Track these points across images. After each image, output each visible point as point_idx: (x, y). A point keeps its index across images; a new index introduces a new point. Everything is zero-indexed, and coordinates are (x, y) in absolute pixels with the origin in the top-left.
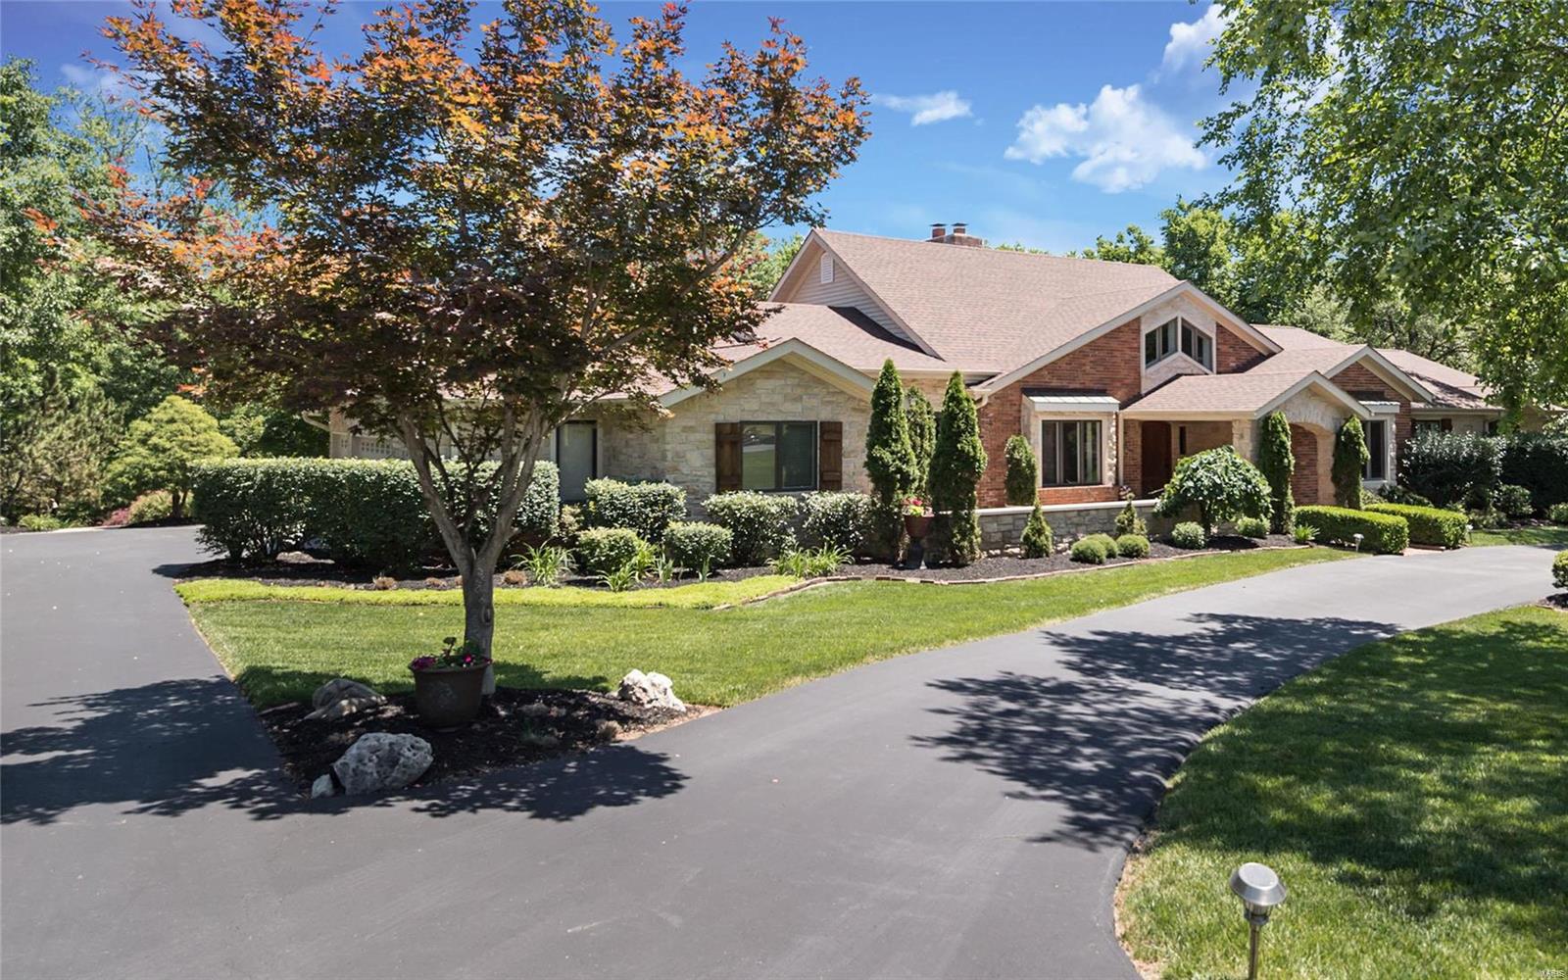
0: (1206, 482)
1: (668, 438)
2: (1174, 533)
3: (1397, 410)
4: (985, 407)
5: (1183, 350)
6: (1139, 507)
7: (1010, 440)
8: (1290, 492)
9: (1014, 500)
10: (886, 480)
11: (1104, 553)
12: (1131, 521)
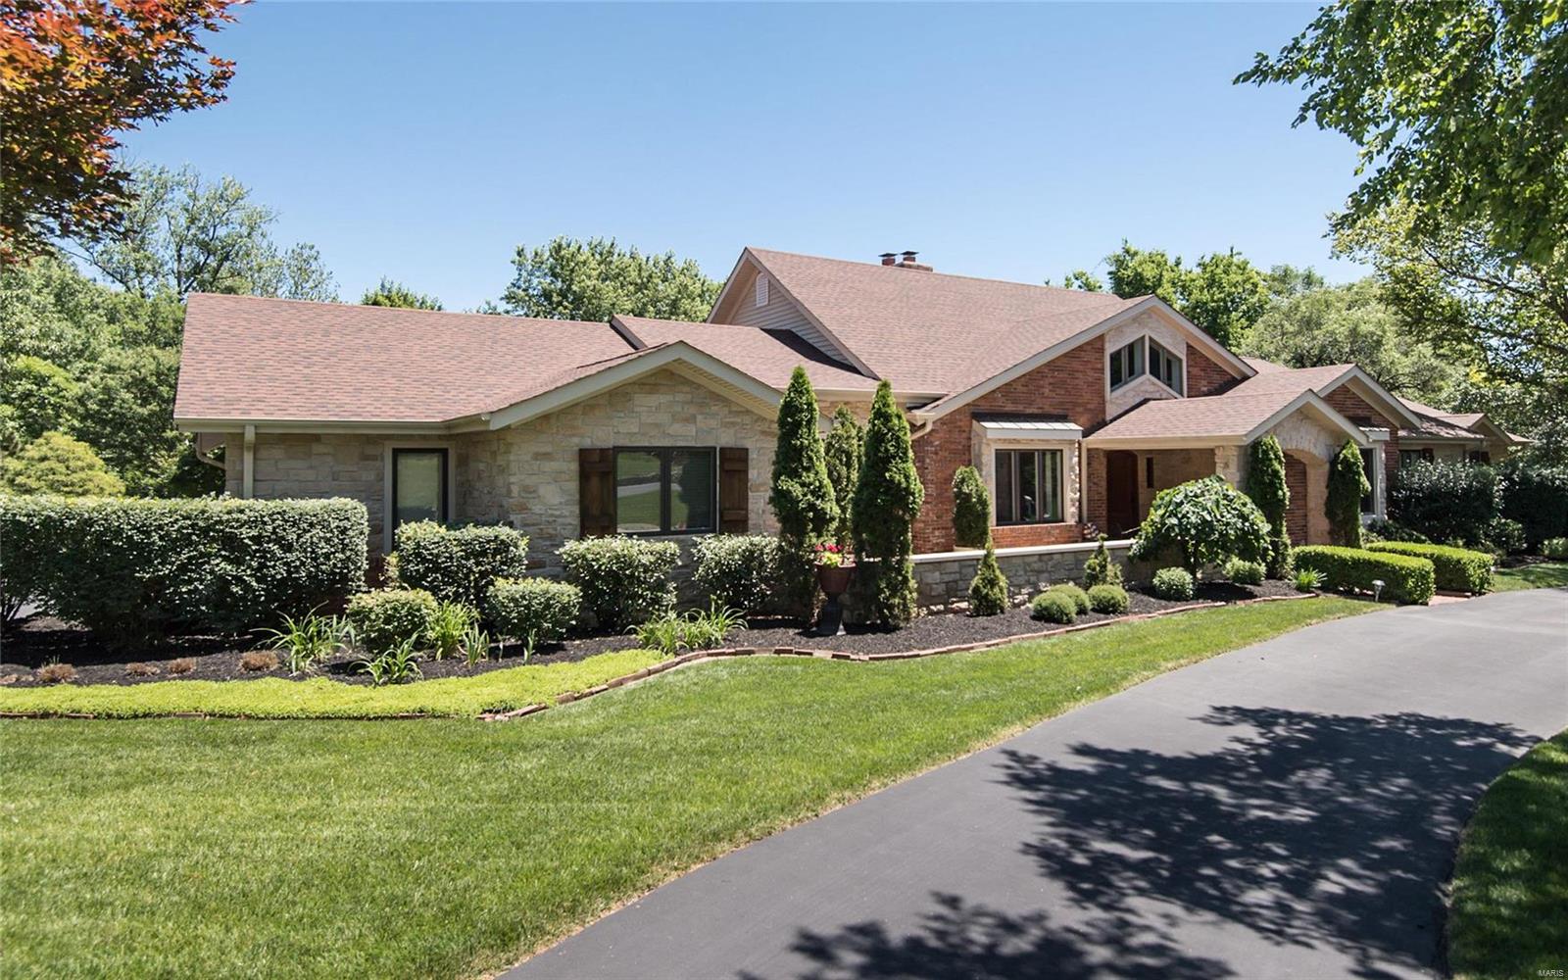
0: (1193, 519)
1: (514, 467)
2: (1156, 581)
3: (1387, 437)
4: (930, 433)
5: (1151, 373)
6: (1112, 549)
7: (958, 472)
8: (1284, 529)
9: (966, 541)
10: (796, 519)
11: (1073, 609)
12: (1103, 567)
